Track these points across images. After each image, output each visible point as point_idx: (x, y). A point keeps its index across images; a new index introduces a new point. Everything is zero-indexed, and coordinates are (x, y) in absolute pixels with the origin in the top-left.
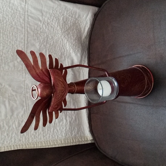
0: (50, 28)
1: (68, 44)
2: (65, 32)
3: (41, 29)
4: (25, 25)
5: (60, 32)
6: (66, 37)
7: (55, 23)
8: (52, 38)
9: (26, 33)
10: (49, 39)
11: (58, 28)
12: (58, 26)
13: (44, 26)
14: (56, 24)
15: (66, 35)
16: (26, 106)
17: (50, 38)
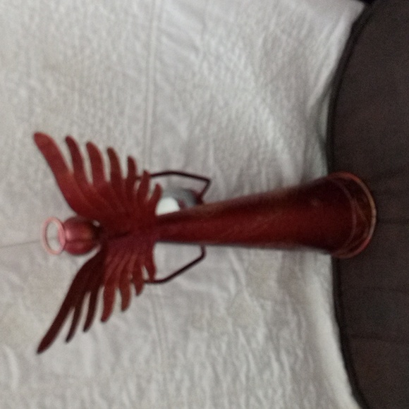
0: (223, 72)
1: (271, 123)
2: (266, 85)
3: (194, 74)
4: (148, 62)
5: (253, 84)
6: (269, 100)
7: (240, 57)
8: (226, 104)
9: (152, 88)
10: (216, 109)
11: (248, 73)
12: (246, 67)
13: (205, 65)
14: (243, 61)
15: (269, 94)
16: (158, 330)
17: (221, 103)
